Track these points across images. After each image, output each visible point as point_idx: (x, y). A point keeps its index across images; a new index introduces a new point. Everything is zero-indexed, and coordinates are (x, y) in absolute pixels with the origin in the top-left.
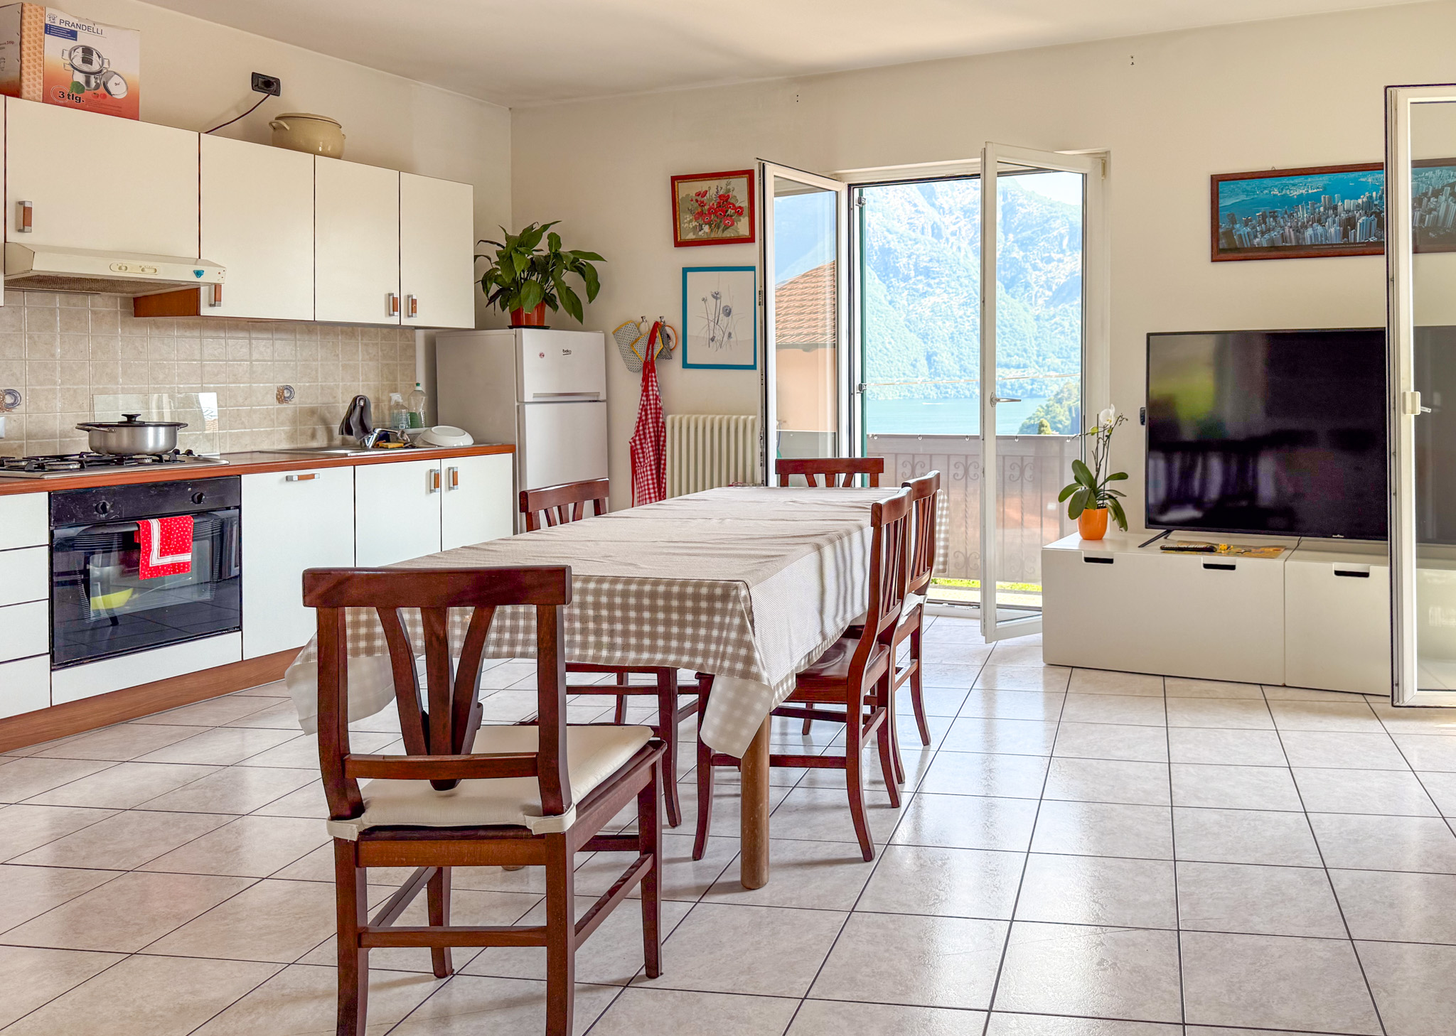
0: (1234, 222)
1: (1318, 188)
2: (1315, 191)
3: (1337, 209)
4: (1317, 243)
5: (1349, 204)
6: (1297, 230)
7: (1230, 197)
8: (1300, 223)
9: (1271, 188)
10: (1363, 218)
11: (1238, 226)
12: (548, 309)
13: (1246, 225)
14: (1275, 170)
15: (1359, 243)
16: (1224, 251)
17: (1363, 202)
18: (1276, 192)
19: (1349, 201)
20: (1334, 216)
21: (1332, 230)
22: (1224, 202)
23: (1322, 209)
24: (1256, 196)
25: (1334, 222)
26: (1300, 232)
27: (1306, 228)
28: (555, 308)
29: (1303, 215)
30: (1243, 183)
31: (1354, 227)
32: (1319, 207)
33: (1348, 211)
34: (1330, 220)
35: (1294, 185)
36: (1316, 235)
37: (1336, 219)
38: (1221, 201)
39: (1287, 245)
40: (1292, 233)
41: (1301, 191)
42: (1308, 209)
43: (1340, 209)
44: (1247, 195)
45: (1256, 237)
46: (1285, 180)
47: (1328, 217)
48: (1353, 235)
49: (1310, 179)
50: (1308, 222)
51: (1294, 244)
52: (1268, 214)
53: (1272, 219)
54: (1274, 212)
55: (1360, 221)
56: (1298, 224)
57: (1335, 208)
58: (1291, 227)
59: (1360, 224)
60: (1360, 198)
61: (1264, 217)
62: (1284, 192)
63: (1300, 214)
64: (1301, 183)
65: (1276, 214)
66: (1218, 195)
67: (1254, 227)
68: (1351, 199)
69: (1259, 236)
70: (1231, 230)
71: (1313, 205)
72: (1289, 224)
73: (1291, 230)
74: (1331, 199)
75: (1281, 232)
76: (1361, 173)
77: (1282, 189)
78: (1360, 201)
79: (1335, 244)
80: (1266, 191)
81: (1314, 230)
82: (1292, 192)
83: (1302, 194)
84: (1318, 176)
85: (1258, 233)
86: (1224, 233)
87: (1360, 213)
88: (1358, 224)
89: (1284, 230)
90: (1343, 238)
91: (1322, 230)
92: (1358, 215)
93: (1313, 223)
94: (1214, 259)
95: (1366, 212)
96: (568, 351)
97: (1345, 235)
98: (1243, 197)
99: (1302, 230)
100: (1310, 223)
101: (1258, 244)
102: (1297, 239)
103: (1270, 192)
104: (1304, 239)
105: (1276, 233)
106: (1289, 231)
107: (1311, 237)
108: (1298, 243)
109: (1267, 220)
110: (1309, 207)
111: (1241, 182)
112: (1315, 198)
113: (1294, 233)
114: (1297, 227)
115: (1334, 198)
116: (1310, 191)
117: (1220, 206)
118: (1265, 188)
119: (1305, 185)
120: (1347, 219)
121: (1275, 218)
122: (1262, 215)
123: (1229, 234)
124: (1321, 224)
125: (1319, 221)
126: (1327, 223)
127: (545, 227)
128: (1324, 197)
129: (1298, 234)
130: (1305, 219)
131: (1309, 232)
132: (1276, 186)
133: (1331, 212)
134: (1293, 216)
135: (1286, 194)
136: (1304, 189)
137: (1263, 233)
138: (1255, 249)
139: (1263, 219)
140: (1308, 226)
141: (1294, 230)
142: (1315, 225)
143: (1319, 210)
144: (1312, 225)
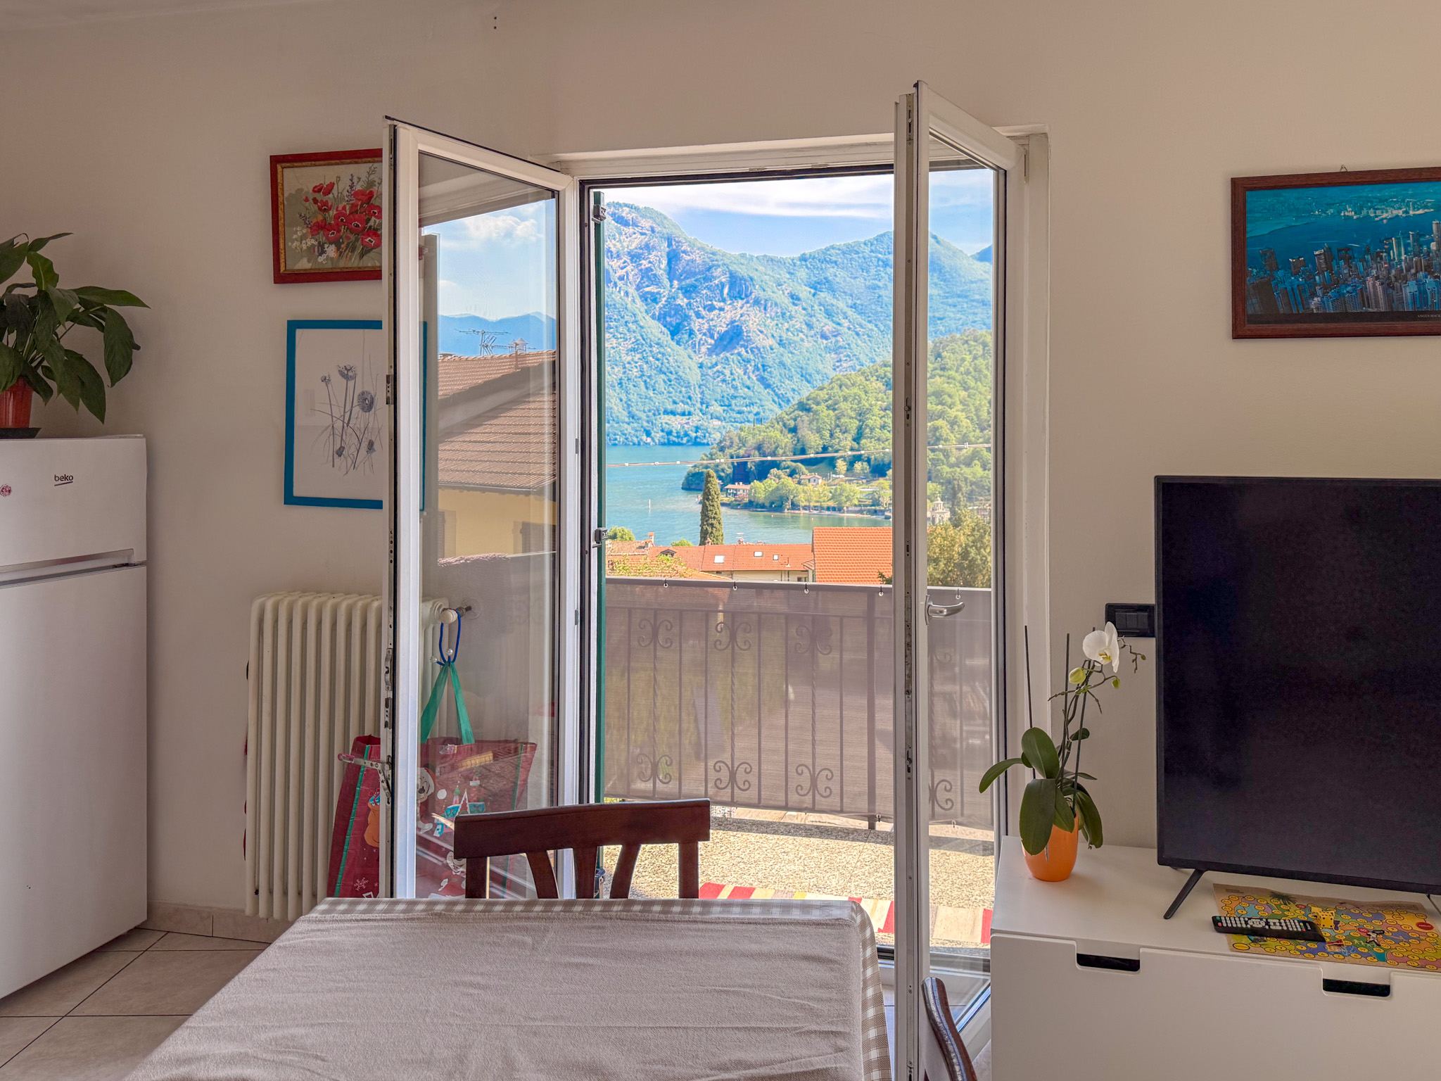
0: (1273, 266)
1: (1426, 207)
2: (1421, 212)
4: (1424, 308)
6: (1388, 285)
7: (1268, 218)
8: (1393, 272)
9: (1340, 205)
11: (1280, 273)
12: (36, 398)
13: (1296, 274)
14: (1347, 173)
16: (1254, 319)
18: (1350, 212)
22: (1253, 230)
23: (1433, 246)
24: (1313, 219)
26: (1393, 288)
27: (1406, 279)
29: (1399, 254)
30: (1290, 195)
32: (1428, 243)
35: (1382, 200)
36: (1422, 292)
38: (1249, 227)
39: (1370, 310)
40: (1379, 289)
41: (1395, 212)
42: (1406, 246)
44: (1296, 217)
45: (1314, 294)
46: (1367, 191)
49: (1411, 189)
50: (1408, 270)
51: (1383, 308)
52: (1335, 252)
53: (1342, 263)
54: (1348, 249)
56: (1389, 273)
58: (1377, 278)
61: (1329, 256)
62: (1364, 212)
63: (1394, 253)
64: (1395, 196)
65: (1350, 253)
66: (1243, 215)
67: (1311, 277)
69: (1319, 292)
70: (1269, 282)
71: (1417, 236)
72: (1375, 272)
73: (1378, 283)
75: (1362, 286)
77: (1361, 208)
80: (1332, 211)
81: (1418, 285)
82: (1378, 212)
84: (1426, 184)
85: (1317, 288)
86: (1257, 285)
89: (1364, 282)
91: (1434, 285)
93: (1417, 272)
94: (1238, 333)
96: (65, 478)
98: (1291, 220)
99: (1397, 284)
100: (1413, 271)
101: (1317, 308)
102: (1389, 300)
103: (1339, 212)
104: (1401, 300)
105: (1349, 289)
106: (1374, 285)
107: (1413, 295)
108: (1391, 307)
109: (1334, 262)
110: (1411, 241)
111: (1287, 194)
113: (1384, 291)
114: (1389, 278)
116: (1411, 213)
117: (1246, 235)
118: (1329, 205)
119: (1403, 201)
121: (1348, 260)
122: (1324, 254)
123: (1264, 288)
124: (1431, 273)
125: (1428, 269)
127: (40, 243)
128: (1437, 225)
129: (1391, 291)
130: (1403, 265)
131: (1411, 287)
132: (1349, 202)
134: (1381, 259)
135: (1368, 217)
136: (1400, 209)
137: (1326, 288)
138: (1311, 317)
139: (1326, 262)
140: (1409, 276)
141: (1382, 284)
142: (1421, 274)
143: (1429, 248)
144: (1415, 274)
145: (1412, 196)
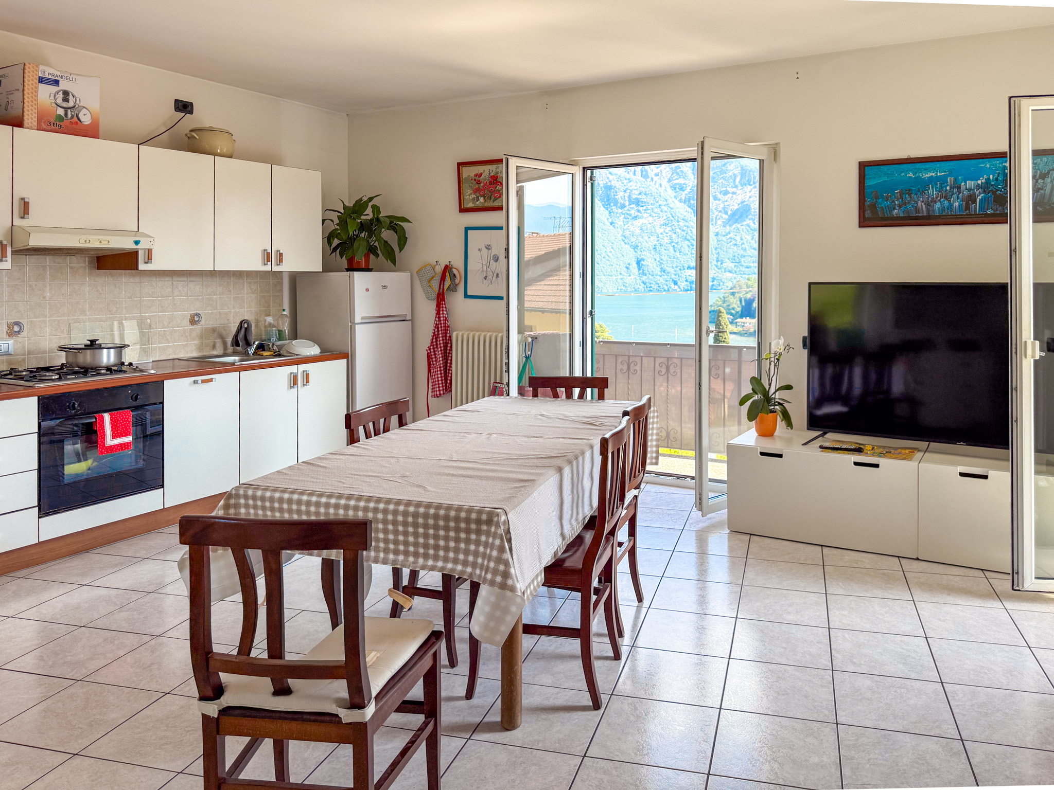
0: (877, 198)
1: (945, 172)
2: (943, 174)
3: (960, 188)
4: (944, 214)
5: (970, 184)
6: (928, 204)
7: (875, 178)
8: (930, 199)
9: (907, 172)
10: (982, 195)
11: (880, 200)
12: (371, 256)
13: (887, 200)
14: (910, 158)
15: (978, 214)
16: (869, 219)
17: (982, 183)
18: (911, 175)
19: (970, 182)
20: (958, 193)
21: (957, 204)
22: (868, 183)
23: (948, 188)
24: (895, 178)
25: (958, 198)
26: (930, 206)
27: (935, 202)
28: (377, 255)
29: (932, 192)
31: (974, 202)
32: (946, 187)
33: (970, 190)
34: (955, 196)
35: (925, 169)
36: (943, 209)
37: (960, 196)
38: (866, 181)
39: (920, 215)
40: (924, 206)
41: (931, 174)
42: (936, 188)
43: (963, 188)
44: (887, 177)
45: (894, 209)
46: (918, 166)
47: (953, 194)
48: (973, 208)
49: (938, 164)
50: (936, 198)
51: (925, 214)
52: (904, 192)
53: (907, 195)
54: (909, 190)
55: (980, 197)
56: (928, 199)
57: (959, 187)
58: (923, 202)
59: (980, 200)
60: (980, 179)
61: (901, 194)
62: (917, 175)
63: (930, 191)
64: (931, 168)
65: (911, 192)
66: (864, 177)
67: (893, 202)
68: (972, 180)
69: (897, 208)
70: (875, 204)
71: (941, 184)
72: (921, 199)
73: (923, 204)
74: (956, 180)
75: (916, 205)
76: (981, 160)
77: (916, 173)
78: (979, 182)
79: (958, 215)
80: (903, 174)
81: (941, 204)
82: (924, 174)
83: (932, 176)
84: (946, 162)
85: (896, 206)
86: (869, 206)
87: (980, 192)
88: (978, 199)
89: (917, 203)
90: (966, 210)
91: (948, 204)
92: (977, 193)
93: (941, 199)
94: (861, 225)
95: (984, 190)
96: (385, 286)
97: (967, 208)
98: (885, 179)
99: (932, 204)
100: (939, 198)
101: (896, 215)
102: (928, 210)
103: (906, 175)
104: (933, 211)
105: (910, 206)
106: (921, 205)
107: (939, 209)
108: (929, 214)
109: (904, 195)
110: (938, 186)
111: (882, 167)
112: (943, 181)
113: (926, 207)
114: (928, 202)
115: (958, 179)
116: (939, 174)
117: (866, 185)
118: (902, 172)
119: (935, 169)
120: (968, 196)
121: (910, 195)
122: (899, 192)
123: (873, 207)
124: (947, 199)
125: (946, 198)
126: (952, 199)
127: (371, 199)
128: (950, 179)
129: (929, 207)
130: (935, 196)
131: (938, 205)
132: (911, 170)
133: (955, 190)
134: (925, 194)
135: (919, 176)
136: (933, 173)
137: (900, 206)
138: (893, 218)
139: (900, 195)
140: (937, 200)
141: (925, 204)
142: (942, 200)
143: (946, 189)
144: (940, 200)
145: (939, 167)
